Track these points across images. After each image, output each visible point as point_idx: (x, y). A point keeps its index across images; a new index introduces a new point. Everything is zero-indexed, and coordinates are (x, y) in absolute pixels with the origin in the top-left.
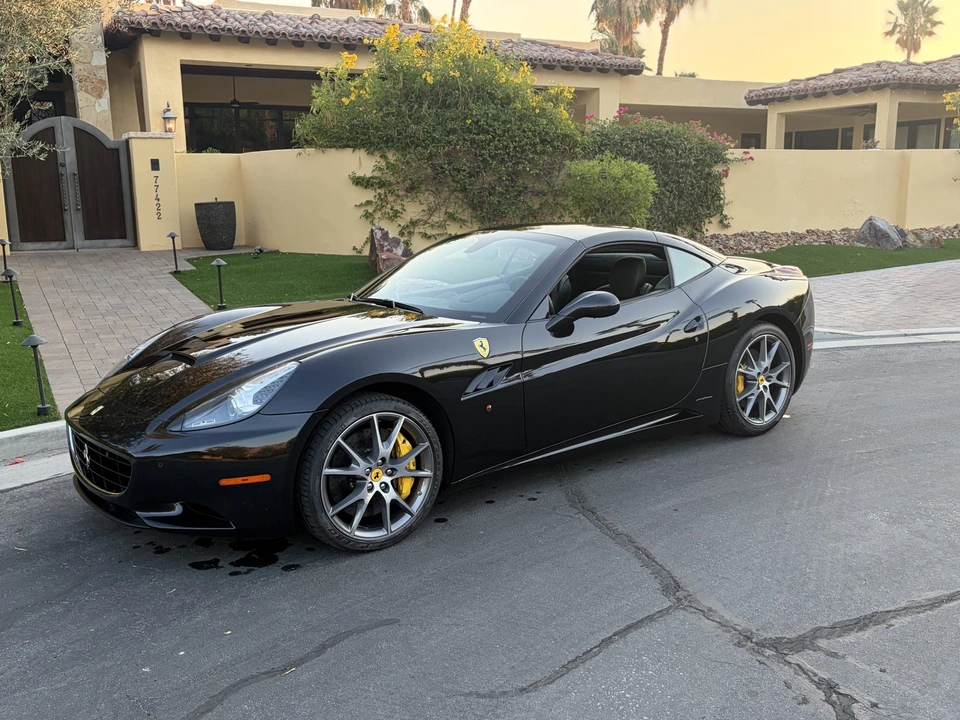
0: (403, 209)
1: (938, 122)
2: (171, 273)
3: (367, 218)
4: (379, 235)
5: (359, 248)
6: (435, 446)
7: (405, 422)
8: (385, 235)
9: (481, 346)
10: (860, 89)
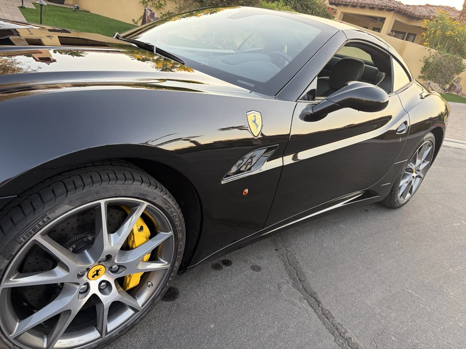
0: (165, 4)
1: (404, 33)
2: (18, 7)
3: (143, 4)
4: (149, 13)
5: (136, 20)
6: (180, 236)
7: (147, 208)
8: (152, 15)
9: (254, 122)
10: (381, 9)
